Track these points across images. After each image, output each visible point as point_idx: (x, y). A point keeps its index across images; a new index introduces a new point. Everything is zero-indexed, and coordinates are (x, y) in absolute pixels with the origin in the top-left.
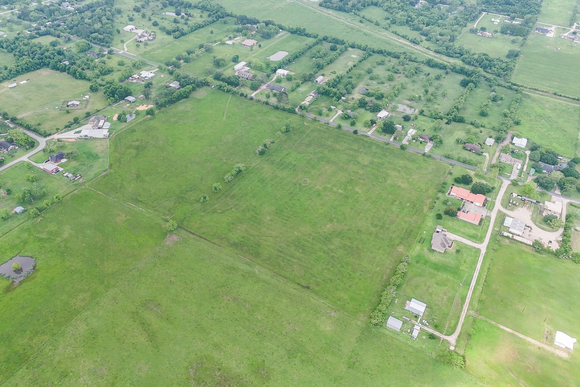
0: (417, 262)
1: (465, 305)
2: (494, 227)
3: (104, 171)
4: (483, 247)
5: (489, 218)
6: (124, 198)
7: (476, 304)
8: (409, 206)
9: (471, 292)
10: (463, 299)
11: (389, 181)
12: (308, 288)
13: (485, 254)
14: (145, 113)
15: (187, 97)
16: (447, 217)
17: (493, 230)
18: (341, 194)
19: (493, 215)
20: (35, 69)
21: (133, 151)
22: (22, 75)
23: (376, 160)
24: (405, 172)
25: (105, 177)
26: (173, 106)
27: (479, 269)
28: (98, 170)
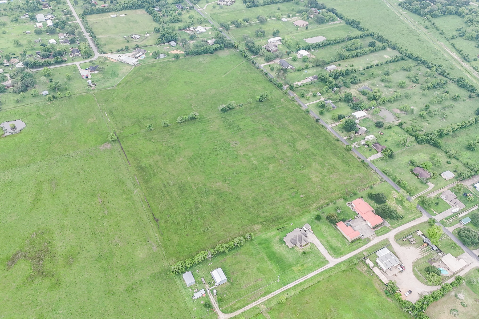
0: (260, 244)
1: (264, 298)
2: (364, 251)
3: (112, 87)
4: (333, 261)
5: (368, 240)
6: (105, 108)
7: (274, 303)
8: (302, 197)
9: (281, 291)
10: (267, 293)
11: (305, 171)
12: (157, 221)
13: (329, 268)
14: (173, 56)
15: (211, 53)
16: (327, 222)
17: (362, 253)
18: (253, 164)
19: (376, 241)
20: (135, 9)
21: (141, 79)
22: (126, 11)
23: (312, 150)
24: (328, 169)
25: (108, 91)
26: (197, 56)
27: (309, 277)
28: (109, 85)
